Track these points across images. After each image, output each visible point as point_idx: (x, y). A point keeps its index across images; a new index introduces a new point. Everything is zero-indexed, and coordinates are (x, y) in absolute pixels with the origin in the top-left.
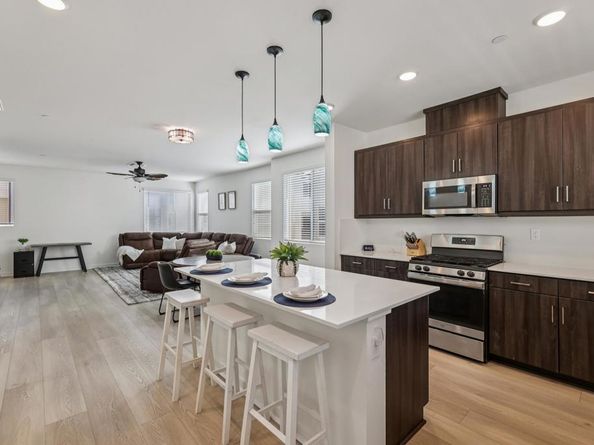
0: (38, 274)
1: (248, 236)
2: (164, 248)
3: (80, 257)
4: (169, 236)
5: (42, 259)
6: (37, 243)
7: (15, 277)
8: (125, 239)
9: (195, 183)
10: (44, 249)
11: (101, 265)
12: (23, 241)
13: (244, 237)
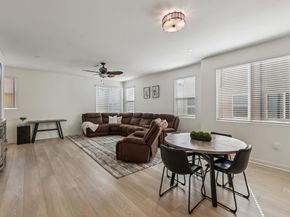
0: (33, 141)
1: (176, 115)
2: (110, 122)
3: (59, 129)
4: (113, 115)
5: (36, 131)
6: (32, 120)
7: (18, 143)
8: (86, 117)
9: (123, 83)
10: (37, 124)
11: (71, 134)
12: (23, 119)
13: (173, 117)
